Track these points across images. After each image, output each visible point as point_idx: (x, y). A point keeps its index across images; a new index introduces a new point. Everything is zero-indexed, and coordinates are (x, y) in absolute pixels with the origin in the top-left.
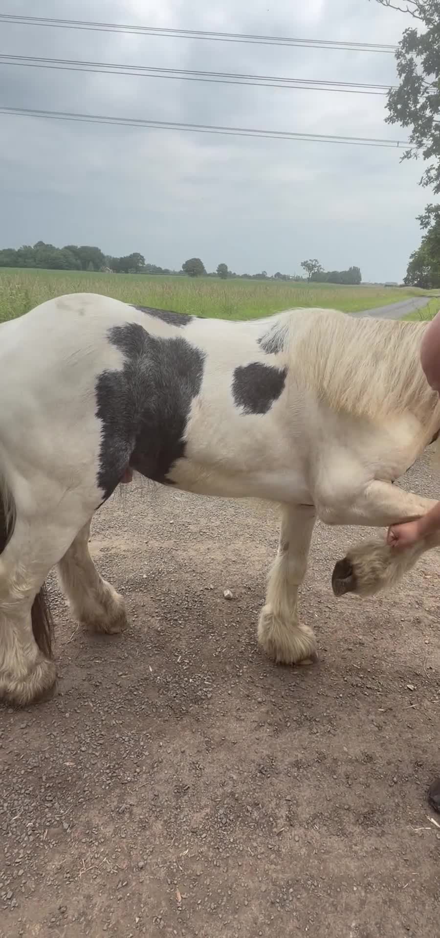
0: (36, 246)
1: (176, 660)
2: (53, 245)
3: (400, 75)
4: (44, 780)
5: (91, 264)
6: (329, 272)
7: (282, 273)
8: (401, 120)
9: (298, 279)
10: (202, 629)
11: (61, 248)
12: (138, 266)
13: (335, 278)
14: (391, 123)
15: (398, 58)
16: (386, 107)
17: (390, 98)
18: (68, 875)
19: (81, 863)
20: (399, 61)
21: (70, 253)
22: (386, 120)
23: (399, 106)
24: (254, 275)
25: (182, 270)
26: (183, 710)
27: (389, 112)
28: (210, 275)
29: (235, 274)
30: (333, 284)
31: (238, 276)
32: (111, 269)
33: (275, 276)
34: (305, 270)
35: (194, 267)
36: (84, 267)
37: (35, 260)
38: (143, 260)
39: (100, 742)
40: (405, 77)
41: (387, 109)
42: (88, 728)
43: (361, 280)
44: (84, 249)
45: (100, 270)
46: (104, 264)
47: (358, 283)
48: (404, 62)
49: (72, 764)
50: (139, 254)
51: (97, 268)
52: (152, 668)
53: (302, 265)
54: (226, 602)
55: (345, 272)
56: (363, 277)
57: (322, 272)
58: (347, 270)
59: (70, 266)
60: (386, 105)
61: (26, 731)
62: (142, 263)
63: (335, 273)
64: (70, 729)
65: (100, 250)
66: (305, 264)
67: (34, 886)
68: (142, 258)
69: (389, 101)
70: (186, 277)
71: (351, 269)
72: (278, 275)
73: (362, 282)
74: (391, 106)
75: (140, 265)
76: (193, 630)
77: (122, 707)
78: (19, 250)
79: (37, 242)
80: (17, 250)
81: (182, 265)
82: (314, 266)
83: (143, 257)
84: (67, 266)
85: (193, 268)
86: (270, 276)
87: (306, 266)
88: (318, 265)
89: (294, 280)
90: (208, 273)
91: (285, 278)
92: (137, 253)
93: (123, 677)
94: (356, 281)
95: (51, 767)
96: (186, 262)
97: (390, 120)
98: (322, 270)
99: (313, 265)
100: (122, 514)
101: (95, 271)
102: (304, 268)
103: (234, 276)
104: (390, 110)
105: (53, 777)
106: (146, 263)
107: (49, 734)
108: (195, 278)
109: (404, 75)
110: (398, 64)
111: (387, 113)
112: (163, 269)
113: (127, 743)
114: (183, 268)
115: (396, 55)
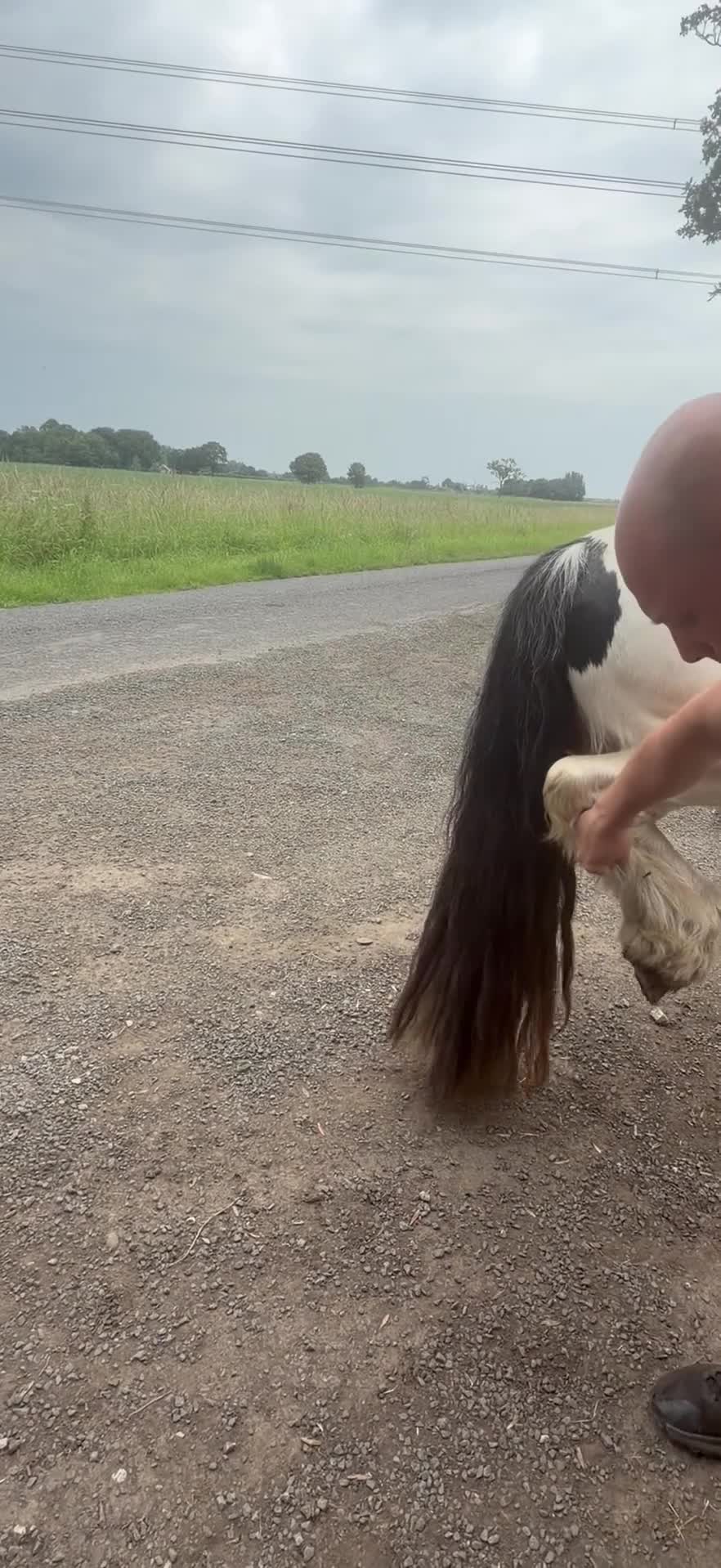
0: (43, 427)
1: (632, 1132)
2: (74, 427)
3: (707, 159)
4: (523, 1353)
5: (136, 459)
6: (531, 480)
7: (454, 480)
8: (705, 233)
9: (480, 491)
10: (647, 1077)
11: (86, 430)
12: (216, 464)
13: (542, 490)
14: (686, 237)
15: (705, 132)
16: (680, 211)
17: (688, 197)
18: (660, 1534)
19: (668, 1509)
20: (706, 137)
21: (102, 440)
22: (679, 232)
23: (702, 210)
24: (407, 483)
25: (290, 471)
26: (691, 1223)
27: (686, 219)
28: (335, 481)
29: (375, 480)
30: (541, 500)
31: (382, 484)
32: (169, 467)
33: (444, 484)
34: (494, 476)
35: (310, 467)
36: (124, 463)
37: (42, 451)
38: (225, 454)
39: (584, 1282)
40: (716, 163)
41: (683, 214)
42: (548, 1257)
43: (584, 493)
44: (125, 434)
45: (152, 468)
46: (159, 459)
47: (580, 499)
48: (714, 139)
49: (555, 1323)
50: (218, 444)
51: (146, 466)
52: (600, 1148)
53: (489, 468)
54: (661, 1030)
55: (560, 480)
56: (587, 489)
57: (522, 480)
58: (562, 476)
59: (101, 462)
60: (681, 208)
61: (447, 1262)
62: (222, 459)
63: (541, 482)
64: (520, 1258)
65: (152, 437)
66: (494, 466)
67: (610, 1557)
68: (223, 451)
69: (687, 201)
70: (297, 483)
71: (568, 475)
72: (447, 482)
73: (585, 497)
74: (689, 210)
75: (220, 462)
76: (633, 1079)
77: (585, 1218)
78: (15, 434)
79: (46, 420)
80: (11, 433)
81: (289, 463)
82: (508, 470)
83: (224, 449)
84: (95, 461)
85: (308, 469)
86: (434, 485)
87: (494, 468)
88: (515, 468)
89: (474, 491)
90: (332, 476)
91: (458, 488)
92: (215, 443)
93: (557, 1163)
94: (577, 495)
95: (522, 1330)
96: (297, 459)
97: (687, 231)
98: (521, 477)
99: (506, 469)
100: (406, 875)
101: (142, 470)
102: (492, 473)
103: (375, 483)
104: (687, 216)
105: (534, 1348)
106: (229, 458)
107: (488, 1267)
108: (312, 485)
109: (712, 161)
110: (706, 141)
111: (683, 221)
112: (257, 469)
113: (629, 1284)
114: (291, 467)
115: (701, 128)
